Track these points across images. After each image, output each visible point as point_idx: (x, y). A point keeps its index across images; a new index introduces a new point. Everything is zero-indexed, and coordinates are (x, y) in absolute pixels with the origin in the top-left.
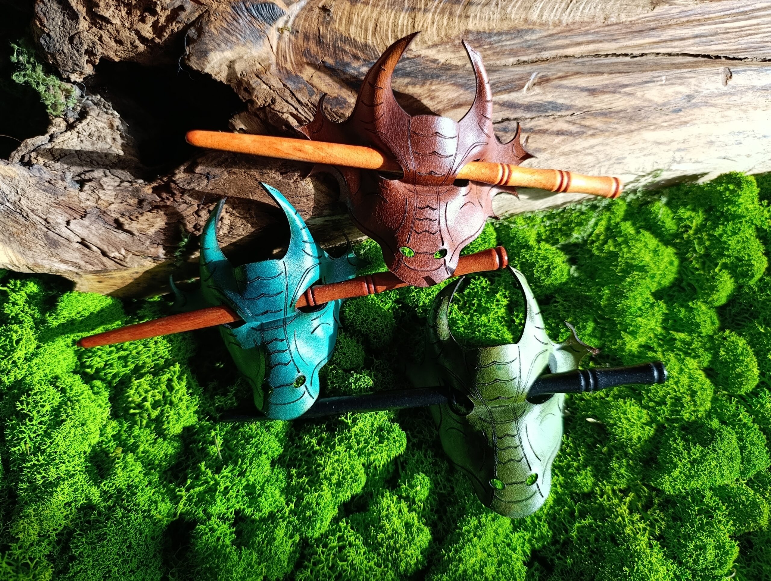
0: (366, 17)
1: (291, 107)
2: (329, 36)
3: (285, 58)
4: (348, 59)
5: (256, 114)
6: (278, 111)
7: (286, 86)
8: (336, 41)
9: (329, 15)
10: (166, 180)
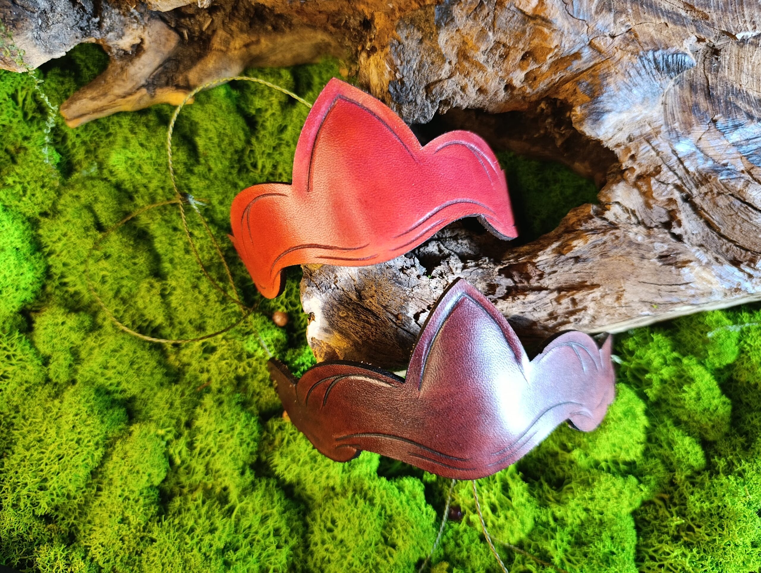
0: (757, 62)
1: (676, 178)
2: (719, 88)
3: (673, 115)
4: (741, 118)
5: (635, 185)
6: (663, 183)
7: (674, 152)
8: (728, 94)
9: (717, 59)
10: (522, 260)
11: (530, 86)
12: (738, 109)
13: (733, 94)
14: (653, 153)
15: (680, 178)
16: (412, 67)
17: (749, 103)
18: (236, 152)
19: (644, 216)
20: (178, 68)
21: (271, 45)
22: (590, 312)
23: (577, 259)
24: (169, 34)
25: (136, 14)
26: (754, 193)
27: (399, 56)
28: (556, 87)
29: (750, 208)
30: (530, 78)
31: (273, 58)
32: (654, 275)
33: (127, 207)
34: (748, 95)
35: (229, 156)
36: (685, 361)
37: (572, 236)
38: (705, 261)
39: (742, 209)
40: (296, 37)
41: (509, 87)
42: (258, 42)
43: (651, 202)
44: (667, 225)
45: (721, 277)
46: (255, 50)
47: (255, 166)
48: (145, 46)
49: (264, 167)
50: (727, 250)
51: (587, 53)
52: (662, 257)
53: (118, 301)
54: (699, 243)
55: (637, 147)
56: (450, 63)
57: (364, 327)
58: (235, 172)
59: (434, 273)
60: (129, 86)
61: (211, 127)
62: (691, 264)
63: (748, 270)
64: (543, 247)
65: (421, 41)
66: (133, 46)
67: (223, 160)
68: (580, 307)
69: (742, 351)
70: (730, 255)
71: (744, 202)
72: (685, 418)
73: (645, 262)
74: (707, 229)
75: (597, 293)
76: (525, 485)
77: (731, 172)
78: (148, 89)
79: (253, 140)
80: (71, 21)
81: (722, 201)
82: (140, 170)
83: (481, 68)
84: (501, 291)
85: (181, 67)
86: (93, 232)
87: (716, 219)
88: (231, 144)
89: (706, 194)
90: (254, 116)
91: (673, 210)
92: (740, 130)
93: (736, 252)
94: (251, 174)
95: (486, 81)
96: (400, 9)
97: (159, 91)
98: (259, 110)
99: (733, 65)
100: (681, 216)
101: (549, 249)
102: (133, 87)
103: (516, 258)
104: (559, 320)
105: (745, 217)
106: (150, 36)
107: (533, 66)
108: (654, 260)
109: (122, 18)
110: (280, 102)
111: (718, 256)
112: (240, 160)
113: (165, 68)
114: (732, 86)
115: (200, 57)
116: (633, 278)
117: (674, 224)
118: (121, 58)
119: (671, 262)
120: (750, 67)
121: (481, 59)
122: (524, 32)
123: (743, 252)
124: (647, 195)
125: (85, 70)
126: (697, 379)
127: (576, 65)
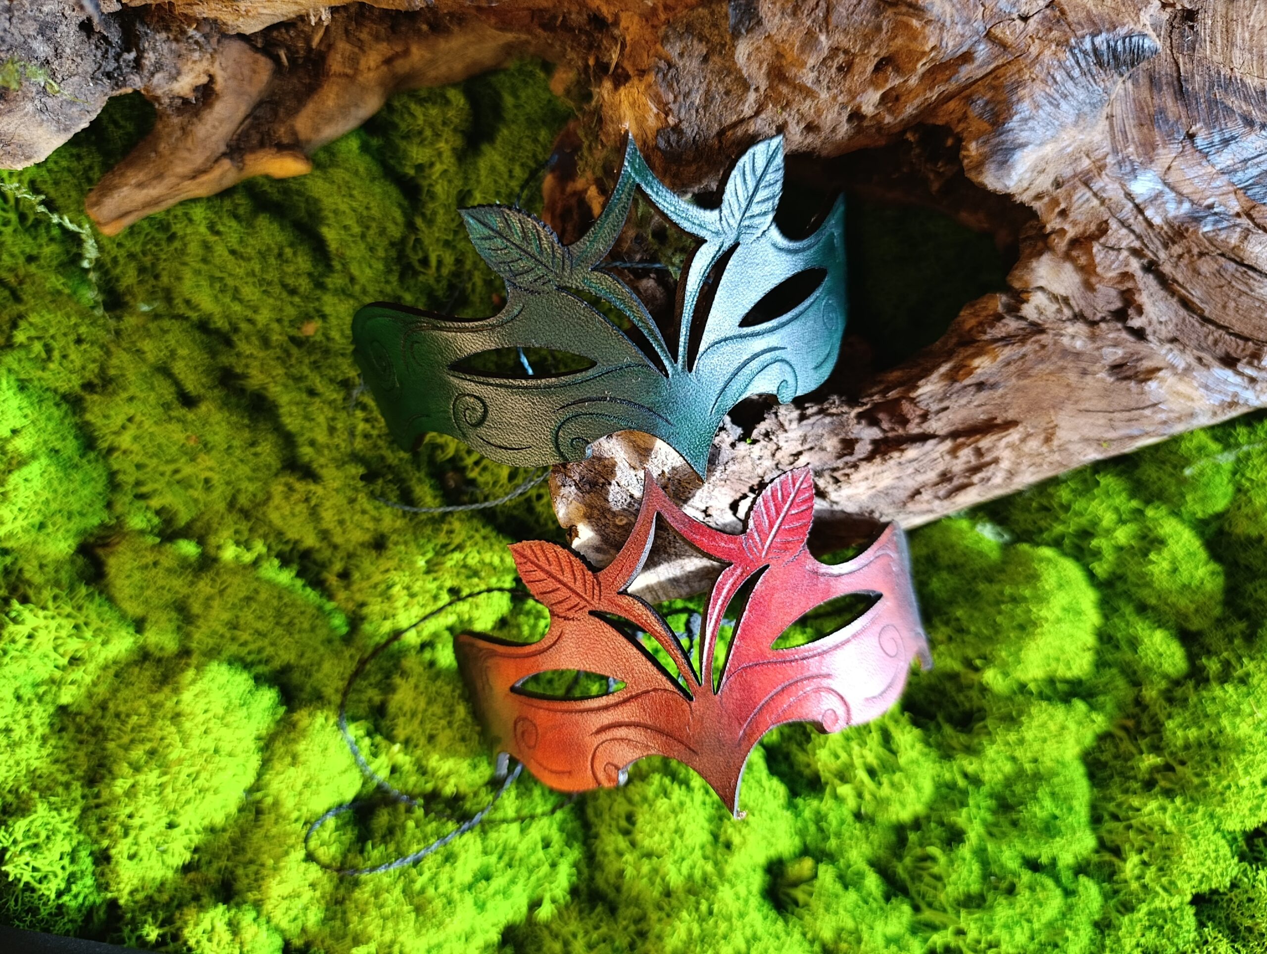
0: (1258, 26)
1: (1132, 237)
2: (1197, 78)
3: (1124, 133)
4: (1235, 127)
5: (1067, 256)
6: (1112, 248)
7: (1129, 196)
8: (1211, 87)
9: (1192, 27)
10: (892, 394)
11: (890, 111)
12: (1229, 111)
13: (1220, 86)
14: (1095, 202)
15: (1139, 237)
16: (692, 103)
17: (1246, 98)
18: (392, 244)
19: (1082, 303)
20: (276, 114)
21: (428, 55)
22: (1005, 465)
23: (980, 386)
24: (256, 62)
25: (198, 36)
26: (1258, 249)
27: (670, 86)
28: (930, 109)
29: (1251, 273)
30: (890, 99)
31: (432, 74)
32: (1102, 397)
33: (226, 360)
34: (1244, 84)
35: (381, 253)
36: (1150, 512)
37: (970, 351)
38: (1181, 365)
39: (1238, 275)
40: (471, 37)
41: (856, 116)
42: (406, 53)
43: (1093, 280)
44: (1120, 315)
45: (1206, 387)
46: (402, 66)
47: (425, 262)
48: (219, 86)
49: (440, 263)
50: (1216, 342)
51: (983, 50)
52: (1116, 368)
53: (235, 516)
54: (1170, 336)
55: (1069, 196)
56: (757, 89)
58: (394, 278)
59: (755, 434)
60: (198, 159)
61: (343, 207)
62: (1161, 374)
63: (1249, 371)
64: (926, 373)
65: (705, 59)
66: (196, 89)
67: (373, 262)
68: (987, 458)
69: (1239, 490)
70: (1220, 350)
71: (1241, 263)
72: (1153, 601)
73: (1089, 378)
74: (1183, 312)
75: (1014, 435)
76: (917, 732)
77: (1220, 217)
78: (232, 159)
79: (419, 222)
80: (88, 66)
81: (1206, 266)
82: (236, 296)
83: (808, 93)
84: (863, 449)
85: (281, 112)
86: (179, 412)
87: (1196, 294)
88: (383, 232)
89: (1180, 257)
90: (412, 178)
91: (1129, 290)
92: (1233, 146)
93: (1231, 344)
94: (421, 278)
95: (818, 112)
96: (667, 8)
97: (249, 159)
98: (420, 168)
99: (1218, 35)
100: (1143, 298)
101: (935, 376)
102: (208, 159)
103: (883, 393)
104: (956, 482)
105: (1243, 288)
106: (224, 69)
107: (894, 81)
108: (1103, 375)
109: (174, 46)
110: (454, 150)
111: (1202, 354)
112: (401, 257)
113: (256, 118)
114: (1219, 73)
115: (311, 90)
116: (1069, 407)
117: (1131, 311)
118: (179, 111)
119: (1128, 373)
120: (1247, 35)
121: (808, 78)
122: (878, 29)
123: (1241, 342)
124: (1088, 271)
125: (111, 127)
126: (1170, 541)
127: (966, 72)
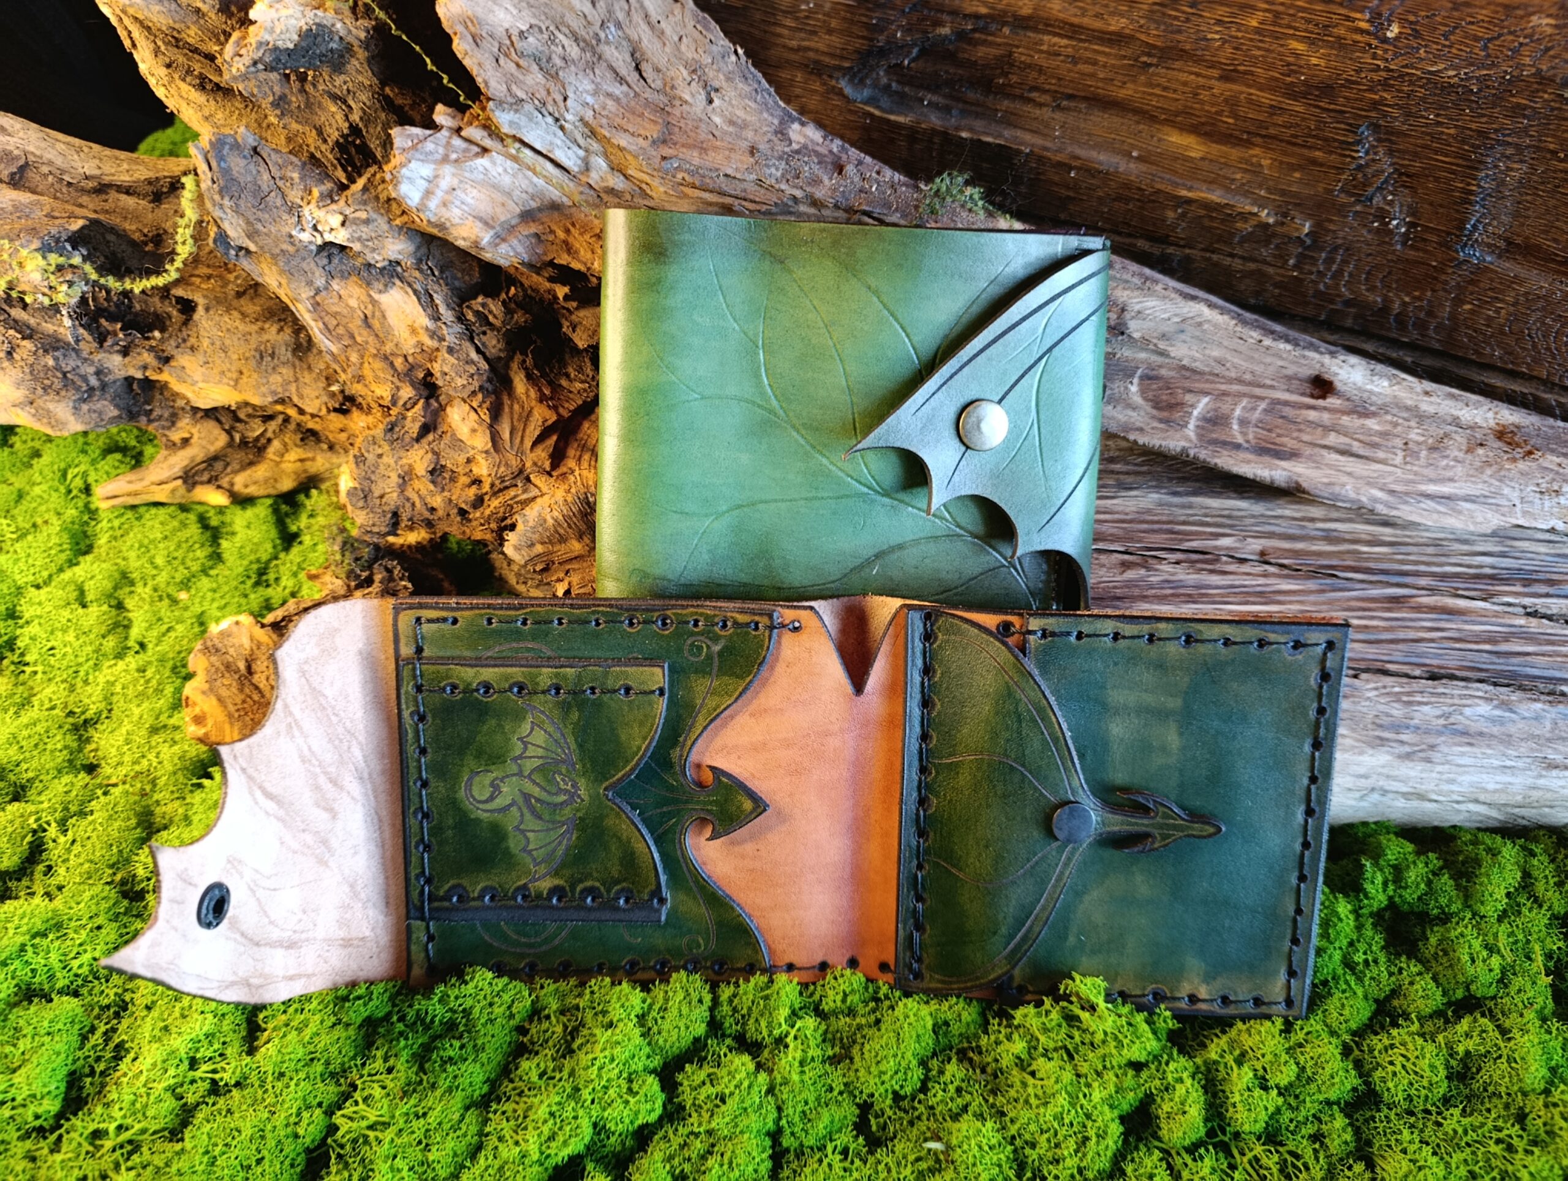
18: (258, 561)
20: (224, 468)
24: (220, 435)
35: (248, 564)
42: (313, 459)
46: (310, 466)
48: (193, 440)
57: (244, 702)
58: (250, 583)
60: (165, 474)
61: (240, 532)
66: (182, 439)
67: (241, 567)
78: (184, 482)
79: (282, 556)
85: (229, 470)
86: (73, 606)
88: (255, 552)
90: (293, 534)
97: (197, 488)
98: (302, 529)
102: (170, 476)
106: (198, 431)
113: (208, 465)
115: (251, 463)
118: (169, 448)
